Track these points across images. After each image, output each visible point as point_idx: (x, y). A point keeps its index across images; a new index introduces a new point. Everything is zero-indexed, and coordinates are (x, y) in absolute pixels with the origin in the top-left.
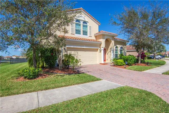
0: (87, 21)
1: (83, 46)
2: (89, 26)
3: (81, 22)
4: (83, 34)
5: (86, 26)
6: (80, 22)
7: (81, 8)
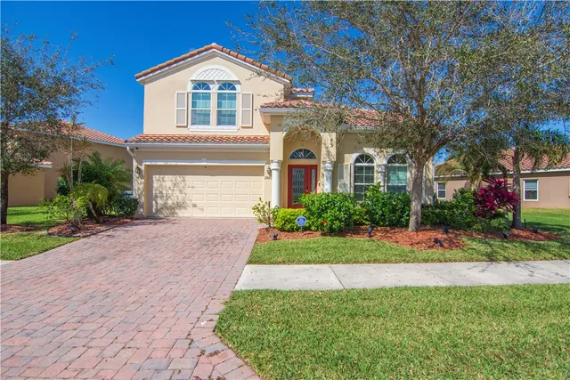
0: (234, 81)
1: (200, 160)
2: (241, 95)
3: (211, 86)
4: (219, 123)
5: (233, 97)
6: (208, 88)
7: (213, 44)
